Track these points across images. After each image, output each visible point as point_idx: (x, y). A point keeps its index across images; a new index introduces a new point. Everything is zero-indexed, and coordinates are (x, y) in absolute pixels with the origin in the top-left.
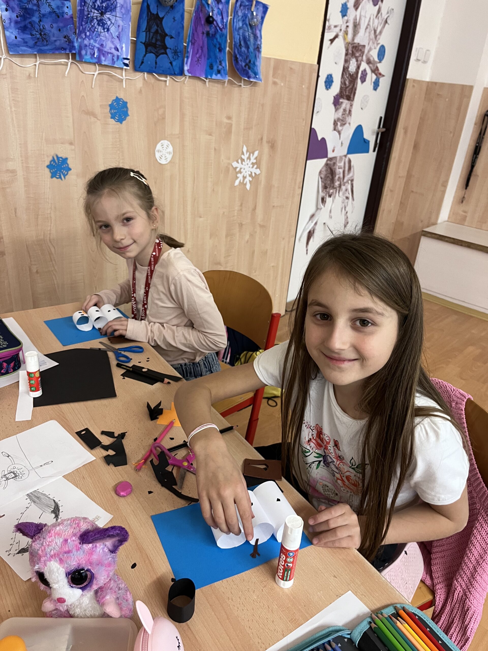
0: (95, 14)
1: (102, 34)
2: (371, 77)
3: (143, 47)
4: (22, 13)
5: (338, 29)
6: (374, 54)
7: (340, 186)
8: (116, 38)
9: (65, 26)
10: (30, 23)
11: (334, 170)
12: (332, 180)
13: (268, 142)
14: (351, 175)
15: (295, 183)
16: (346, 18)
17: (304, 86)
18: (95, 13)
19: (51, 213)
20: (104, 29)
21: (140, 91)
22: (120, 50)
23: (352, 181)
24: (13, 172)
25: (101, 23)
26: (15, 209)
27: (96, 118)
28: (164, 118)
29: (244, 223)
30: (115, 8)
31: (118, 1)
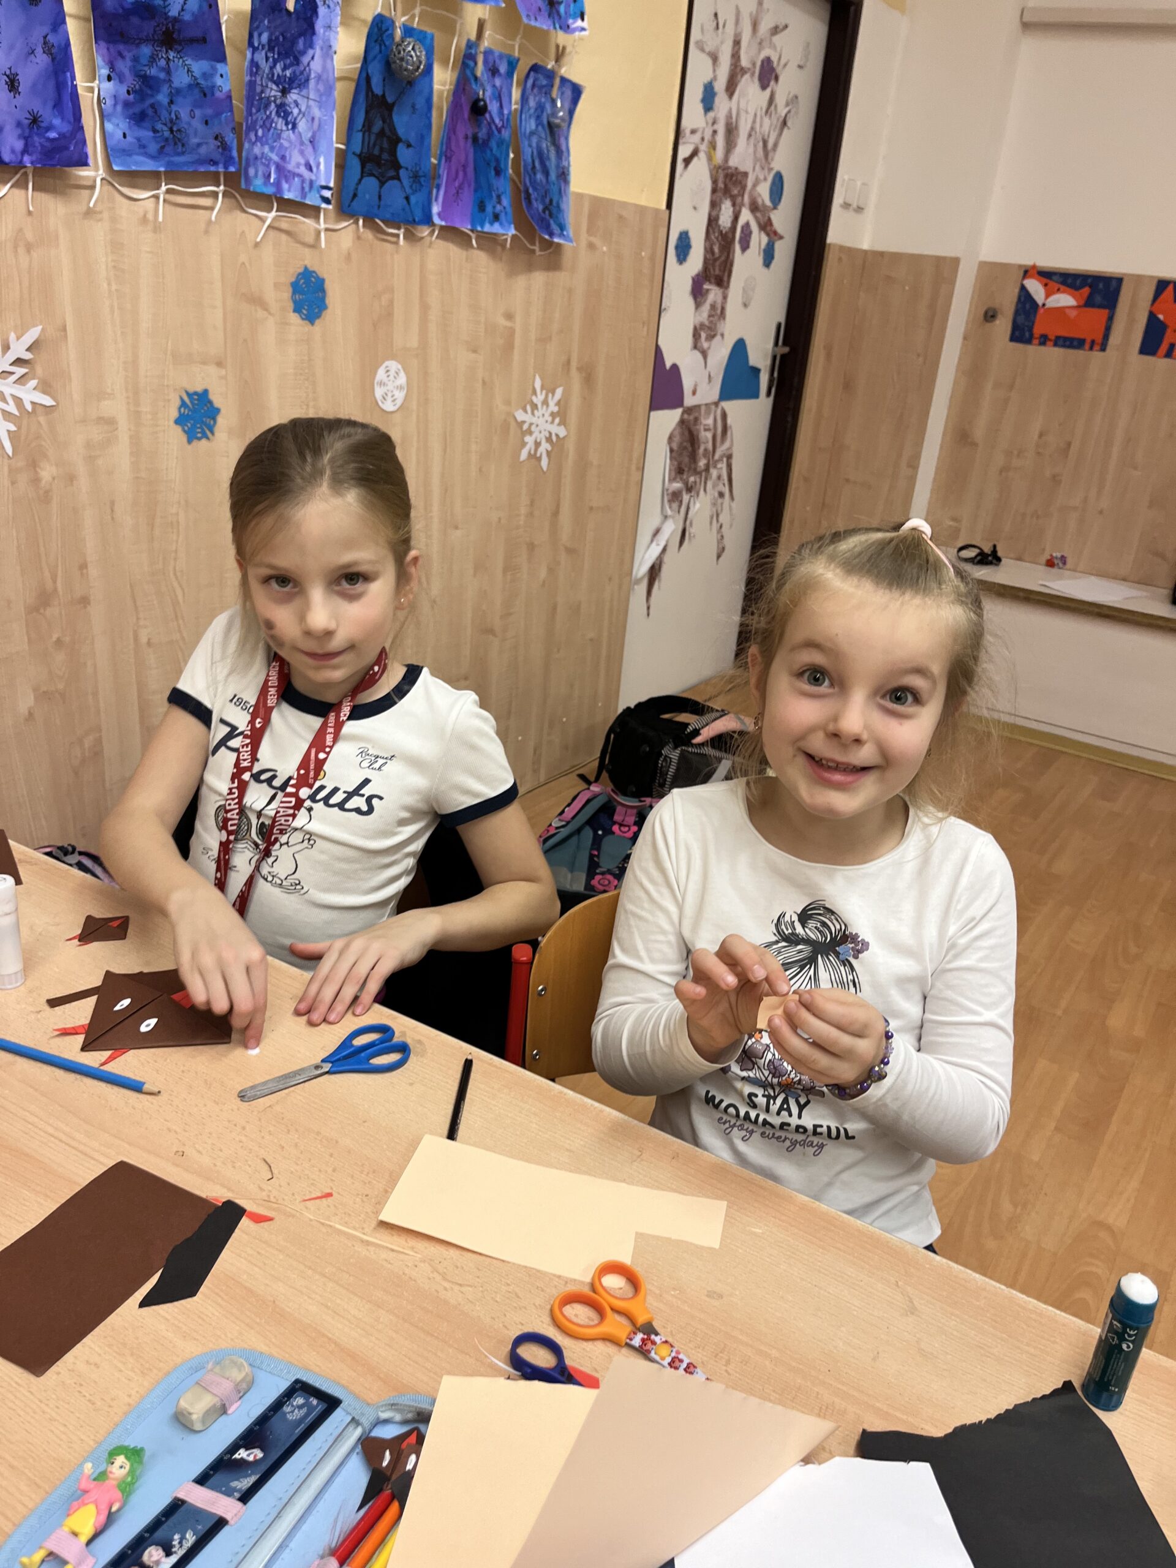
0: (273, 93)
1: (284, 135)
2: (759, 240)
3: (355, 165)
4: (137, 87)
5: (696, 138)
6: (764, 192)
7: (707, 469)
8: (307, 142)
9: (218, 114)
10: (152, 106)
11: (695, 433)
12: (693, 457)
13: (580, 369)
14: (727, 444)
15: (630, 460)
16: (711, 114)
17: (643, 254)
18: (273, 91)
19: (177, 514)
20: (287, 124)
21: (348, 257)
22: (314, 169)
23: (729, 457)
24: (111, 422)
25: (283, 110)
26: (112, 503)
27: (266, 310)
28: (390, 315)
29: (536, 543)
30: (307, 80)
31: (312, 64)
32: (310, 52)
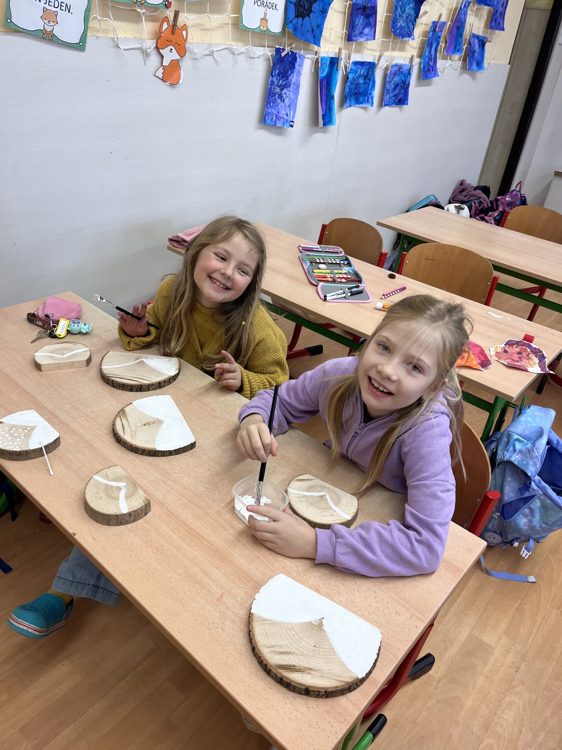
1: (280, 104)
8: (287, 106)
18: (278, 90)
20: (281, 101)
22: (289, 115)
25: (280, 96)
30: (290, 85)
31: (293, 80)
32: (292, 75)
